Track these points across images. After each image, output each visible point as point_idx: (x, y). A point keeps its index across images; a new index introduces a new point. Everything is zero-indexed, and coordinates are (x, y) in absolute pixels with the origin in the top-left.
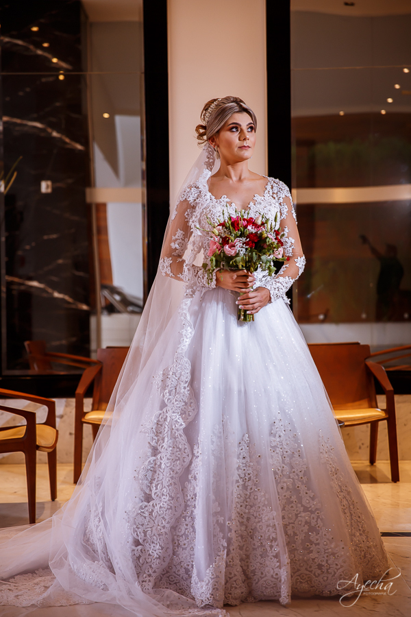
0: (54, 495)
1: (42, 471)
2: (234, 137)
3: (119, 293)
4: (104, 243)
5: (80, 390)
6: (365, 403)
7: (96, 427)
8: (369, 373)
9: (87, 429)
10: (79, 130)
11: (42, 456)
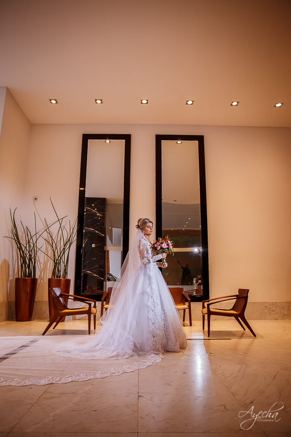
0: (95, 329)
1: (92, 322)
2: (149, 229)
3: (112, 276)
4: (108, 262)
5: (103, 299)
6: (182, 304)
7: (106, 309)
8: (183, 296)
9: (104, 309)
10: (103, 230)
11: (92, 316)
